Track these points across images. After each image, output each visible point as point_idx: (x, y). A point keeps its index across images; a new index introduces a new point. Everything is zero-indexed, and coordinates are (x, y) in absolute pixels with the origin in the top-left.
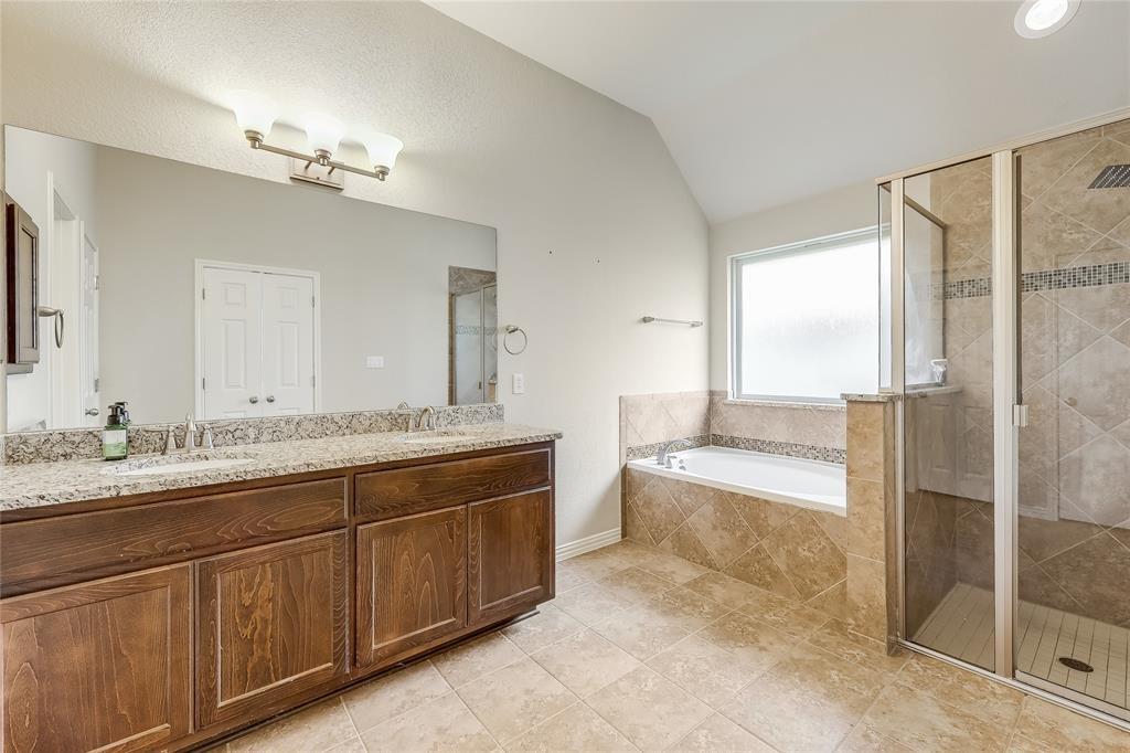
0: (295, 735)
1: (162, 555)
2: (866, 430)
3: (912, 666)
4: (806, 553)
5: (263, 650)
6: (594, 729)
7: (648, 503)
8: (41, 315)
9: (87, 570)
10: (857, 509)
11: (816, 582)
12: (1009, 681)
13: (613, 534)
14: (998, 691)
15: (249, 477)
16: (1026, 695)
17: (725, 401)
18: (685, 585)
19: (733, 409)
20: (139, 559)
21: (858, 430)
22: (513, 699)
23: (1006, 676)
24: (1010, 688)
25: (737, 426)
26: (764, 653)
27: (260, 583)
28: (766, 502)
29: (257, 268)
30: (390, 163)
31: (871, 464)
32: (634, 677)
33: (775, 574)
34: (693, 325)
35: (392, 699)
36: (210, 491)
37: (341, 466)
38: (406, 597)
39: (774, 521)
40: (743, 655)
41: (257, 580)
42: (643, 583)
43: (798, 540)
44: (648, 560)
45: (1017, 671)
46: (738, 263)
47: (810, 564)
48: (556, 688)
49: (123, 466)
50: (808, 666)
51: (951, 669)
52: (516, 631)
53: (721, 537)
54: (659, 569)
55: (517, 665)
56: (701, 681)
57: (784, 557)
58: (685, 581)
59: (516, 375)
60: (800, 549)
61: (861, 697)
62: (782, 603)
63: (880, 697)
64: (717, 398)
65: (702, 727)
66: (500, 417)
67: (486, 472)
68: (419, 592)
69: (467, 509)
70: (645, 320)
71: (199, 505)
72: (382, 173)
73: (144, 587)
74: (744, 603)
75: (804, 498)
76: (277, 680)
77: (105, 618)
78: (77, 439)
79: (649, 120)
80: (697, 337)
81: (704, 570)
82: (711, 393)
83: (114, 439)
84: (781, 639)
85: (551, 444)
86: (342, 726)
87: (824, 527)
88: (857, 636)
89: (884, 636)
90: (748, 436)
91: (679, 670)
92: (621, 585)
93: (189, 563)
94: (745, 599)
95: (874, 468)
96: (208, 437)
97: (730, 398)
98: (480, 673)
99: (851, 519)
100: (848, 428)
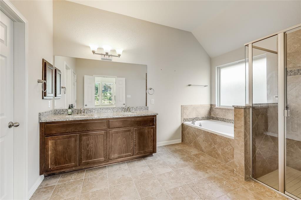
0: (97, 171)
1: (73, 132)
2: (239, 116)
3: (251, 184)
4: (226, 150)
5: (91, 153)
6: (155, 181)
7: (188, 133)
8: (62, 88)
9: (62, 133)
10: (237, 138)
11: (229, 159)
12: (283, 194)
13: (179, 141)
14: (278, 196)
15: (88, 119)
16: (288, 199)
17: (215, 107)
18: (193, 155)
19: (217, 109)
20: (69, 132)
21: (237, 116)
22: (140, 172)
23: (282, 192)
24: (283, 196)
25: (218, 114)
26: (207, 174)
27: (90, 140)
28: (216, 135)
29: (104, 76)
30: (121, 53)
31: (241, 126)
32: (169, 173)
33: (218, 155)
34: (205, 86)
35: (116, 168)
36: (81, 121)
37: (105, 118)
38: (119, 147)
39: (218, 140)
40: (200, 173)
41: (90, 139)
42: (182, 153)
43: (224, 146)
44: (186, 148)
45: (285, 191)
46: (219, 69)
47: (227, 153)
48: (150, 172)
49: (70, 116)
50: (218, 179)
51: (264, 188)
52: (147, 159)
53: (205, 144)
54: (188, 150)
55: (144, 166)
56: (186, 177)
57: (221, 150)
58: (194, 154)
59: (152, 100)
60: (225, 149)
61: (230, 189)
62: (219, 163)
63: (236, 190)
64: (213, 106)
65: (181, 186)
66: (148, 109)
67: (138, 121)
68: (122, 146)
69: (133, 130)
70: (189, 85)
71: (79, 124)
72: (119, 56)
73: (70, 137)
74: (208, 161)
75: (226, 134)
76: (93, 159)
77: (64, 142)
78: (64, 111)
79: (191, 32)
80: (207, 90)
81: (200, 152)
82: (211, 105)
83: (70, 111)
84: (214, 172)
85: (155, 116)
86: (105, 171)
87: (231, 143)
88: (236, 174)
89: (244, 175)
90: (221, 117)
91: (181, 173)
92: (176, 153)
93: (78, 134)
94: (209, 161)
95: (241, 127)
96: (86, 111)
97: (217, 106)
98: (135, 166)
99: (235, 140)
100: (234, 115)
